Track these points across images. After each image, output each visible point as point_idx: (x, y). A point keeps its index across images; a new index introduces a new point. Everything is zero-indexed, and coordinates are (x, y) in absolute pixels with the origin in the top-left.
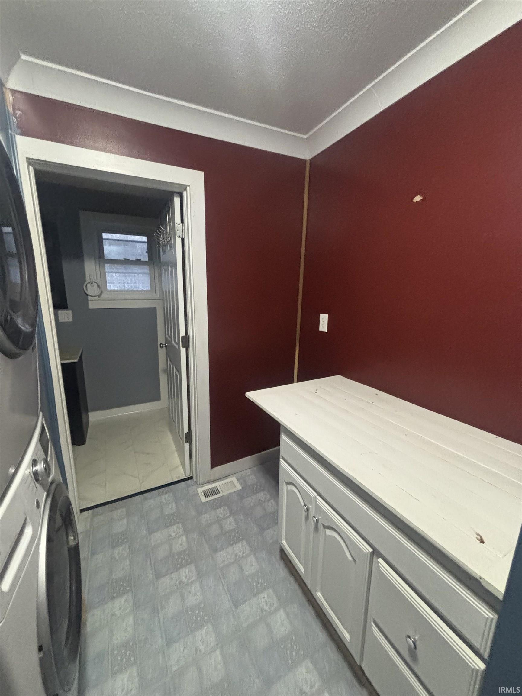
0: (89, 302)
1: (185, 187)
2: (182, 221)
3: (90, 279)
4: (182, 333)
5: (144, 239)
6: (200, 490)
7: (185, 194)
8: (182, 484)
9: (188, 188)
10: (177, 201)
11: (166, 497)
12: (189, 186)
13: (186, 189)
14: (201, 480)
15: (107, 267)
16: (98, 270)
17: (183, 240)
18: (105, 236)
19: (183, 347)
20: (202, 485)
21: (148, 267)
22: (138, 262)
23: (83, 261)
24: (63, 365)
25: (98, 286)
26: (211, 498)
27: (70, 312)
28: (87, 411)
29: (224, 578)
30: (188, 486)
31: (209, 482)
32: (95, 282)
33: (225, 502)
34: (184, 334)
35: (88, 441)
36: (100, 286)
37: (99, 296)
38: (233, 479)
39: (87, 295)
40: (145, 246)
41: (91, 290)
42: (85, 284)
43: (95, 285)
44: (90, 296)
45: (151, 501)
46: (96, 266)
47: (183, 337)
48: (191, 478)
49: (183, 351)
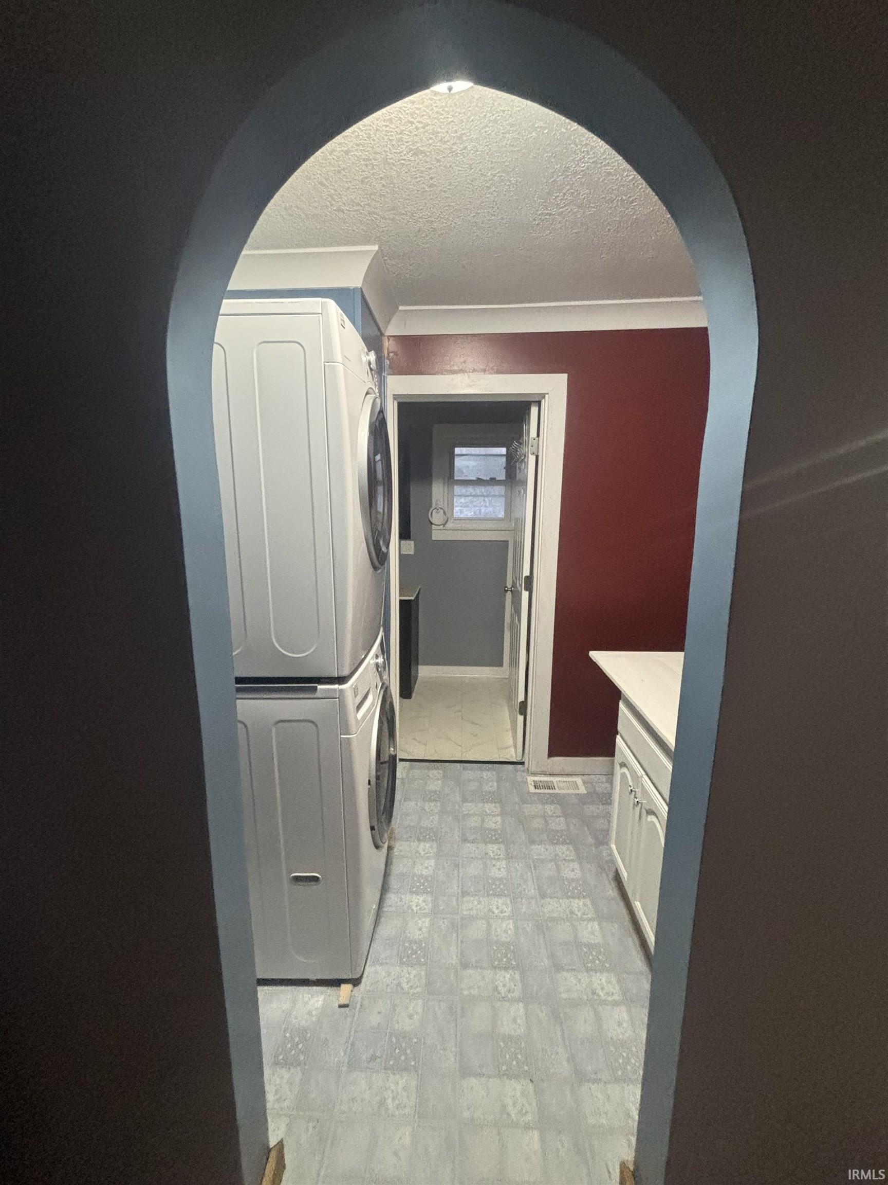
0: (433, 531)
1: (543, 396)
2: (538, 435)
3: (436, 504)
4: (526, 572)
5: (503, 450)
6: (531, 779)
7: (543, 401)
8: (510, 767)
9: (547, 396)
10: (534, 410)
11: (488, 774)
12: (548, 394)
13: (544, 397)
14: (533, 769)
15: (458, 489)
16: (446, 491)
17: (537, 457)
18: (458, 450)
19: (526, 589)
20: (534, 774)
21: (504, 487)
22: (493, 481)
23: (430, 484)
24: (401, 601)
25: (444, 513)
26: (539, 791)
27: (412, 542)
28: (417, 664)
29: (535, 869)
30: (516, 771)
31: (544, 774)
32: (441, 509)
33: (557, 799)
34: (528, 574)
35: (414, 695)
36: (447, 513)
37: (444, 525)
38: (579, 780)
39: (432, 524)
40: (504, 459)
41: (437, 518)
42: (432, 509)
43: (442, 511)
44: (435, 525)
45: (471, 773)
46: (444, 489)
47: (527, 577)
48: (522, 763)
49: (525, 594)
